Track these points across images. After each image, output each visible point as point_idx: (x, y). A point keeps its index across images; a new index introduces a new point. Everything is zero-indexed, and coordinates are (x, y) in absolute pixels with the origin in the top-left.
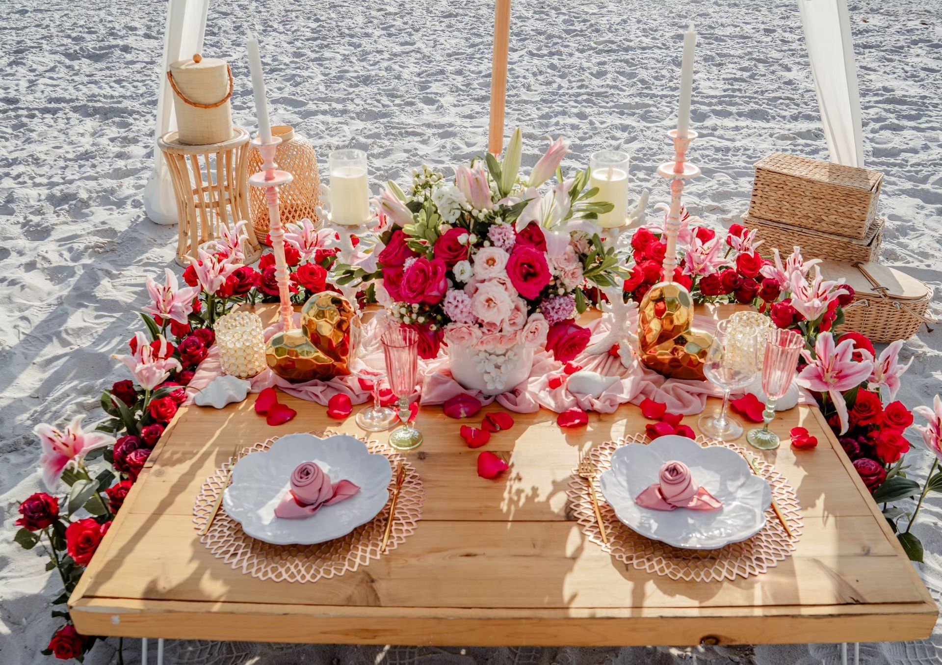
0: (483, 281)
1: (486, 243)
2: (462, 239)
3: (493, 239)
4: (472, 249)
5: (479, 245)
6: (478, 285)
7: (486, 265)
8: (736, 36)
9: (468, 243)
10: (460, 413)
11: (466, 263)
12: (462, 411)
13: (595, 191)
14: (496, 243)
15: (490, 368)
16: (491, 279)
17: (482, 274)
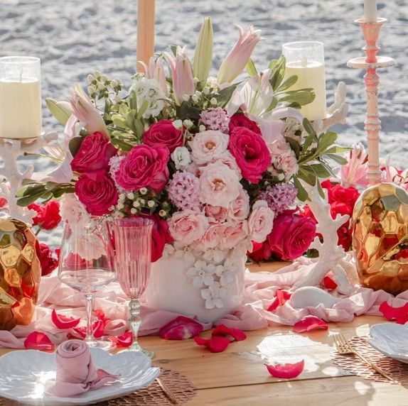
0: (205, 165)
1: (202, 128)
2: (177, 124)
3: (208, 122)
4: (187, 135)
5: (194, 131)
6: (200, 168)
7: (206, 149)
8: (314, 20)
9: (184, 128)
10: (184, 333)
11: (184, 150)
12: (186, 330)
13: (293, 79)
14: (212, 127)
15: (209, 281)
16: (214, 161)
17: (203, 157)
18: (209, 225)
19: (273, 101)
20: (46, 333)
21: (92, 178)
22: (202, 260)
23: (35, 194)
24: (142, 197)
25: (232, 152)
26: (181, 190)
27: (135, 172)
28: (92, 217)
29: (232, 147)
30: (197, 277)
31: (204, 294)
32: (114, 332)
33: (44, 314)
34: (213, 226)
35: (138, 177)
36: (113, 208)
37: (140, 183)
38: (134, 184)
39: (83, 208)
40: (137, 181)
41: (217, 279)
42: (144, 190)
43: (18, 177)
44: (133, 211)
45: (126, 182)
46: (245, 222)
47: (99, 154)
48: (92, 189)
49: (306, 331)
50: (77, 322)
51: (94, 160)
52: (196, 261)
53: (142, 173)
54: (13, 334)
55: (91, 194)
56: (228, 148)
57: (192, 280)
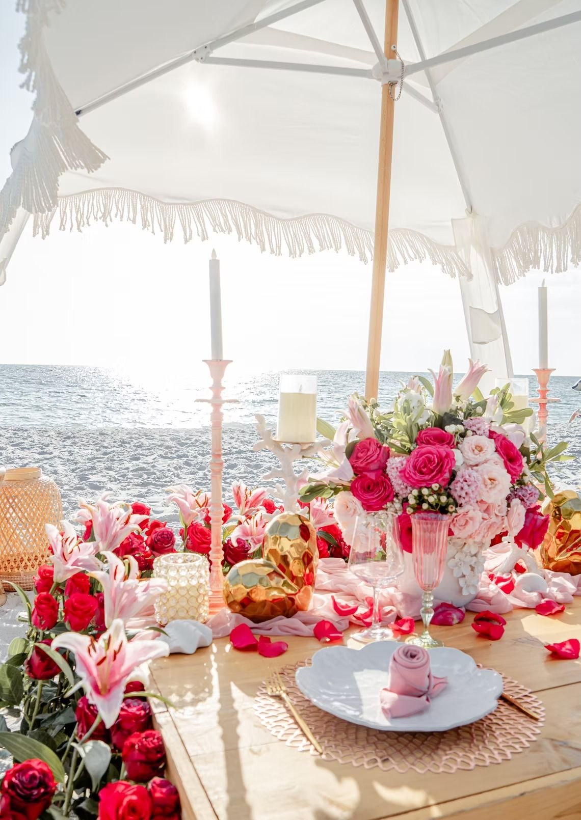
1: (470, 433)
3: (474, 429)
4: (458, 439)
5: (464, 435)
7: (476, 451)
10: (453, 619)
11: (457, 451)
12: (454, 616)
14: (478, 432)
15: (466, 571)
16: (486, 462)
17: (474, 458)
18: (482, 520)
19: (503, 419)
20: (332, 622)
21: (371, 477)
22: (461, 552)
23: (314, 492)
24: (434, 492)
25: (500, 454)
26: (466, 487)
27: (424, 470)
28: (368, 513)
29: (499, 449)
30: (457, 568)
31: (462, 582)
32: (388, 618)
33: (322, 602)
34: (485, 521)
35: (429, 474)
36: (389, 504)
37: (431, 480)
38: (425, 481)
39: (358, 504)
40: (427, 477)
41: (473, 569)
42: (435, 486)
43: (294, 478)
44: (425, 506)
45: (416, 478)
46: (506, 518)
47: (378, 455)
48: (369, 488)
49: (551, 614)
50: (355, 610)
51: (374, 460)
52: (457, 552)
53: (432, 471)
54: (301, 621)
55: (368, 492)
56: (497, 451)
57: (452, 570)
